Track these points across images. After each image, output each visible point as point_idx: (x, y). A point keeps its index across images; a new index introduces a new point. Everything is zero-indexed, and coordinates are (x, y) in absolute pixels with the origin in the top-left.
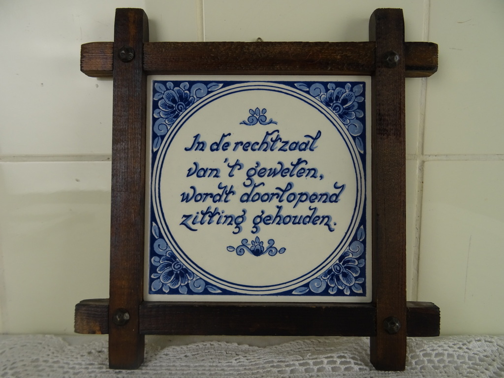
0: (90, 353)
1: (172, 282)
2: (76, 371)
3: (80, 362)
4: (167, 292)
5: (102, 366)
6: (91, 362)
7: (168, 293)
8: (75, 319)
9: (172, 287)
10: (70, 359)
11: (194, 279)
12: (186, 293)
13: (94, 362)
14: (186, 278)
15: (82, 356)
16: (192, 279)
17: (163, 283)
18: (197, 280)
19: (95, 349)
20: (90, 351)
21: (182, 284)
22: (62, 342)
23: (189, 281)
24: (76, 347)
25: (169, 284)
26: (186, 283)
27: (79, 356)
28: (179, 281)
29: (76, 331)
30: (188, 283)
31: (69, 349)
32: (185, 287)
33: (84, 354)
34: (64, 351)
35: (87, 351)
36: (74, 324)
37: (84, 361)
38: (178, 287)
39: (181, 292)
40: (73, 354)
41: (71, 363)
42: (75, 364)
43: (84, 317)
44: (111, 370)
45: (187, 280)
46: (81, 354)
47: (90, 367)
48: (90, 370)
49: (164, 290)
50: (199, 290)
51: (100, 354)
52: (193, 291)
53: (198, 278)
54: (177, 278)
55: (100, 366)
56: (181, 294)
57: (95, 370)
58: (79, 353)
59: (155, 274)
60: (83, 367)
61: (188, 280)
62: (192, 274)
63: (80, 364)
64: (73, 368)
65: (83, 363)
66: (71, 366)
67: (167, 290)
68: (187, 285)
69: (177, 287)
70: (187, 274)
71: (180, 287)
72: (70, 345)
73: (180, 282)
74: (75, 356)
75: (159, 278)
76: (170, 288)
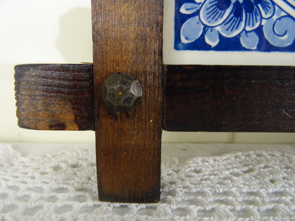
0: (57, 168)
1: (224, 23)
2: (31, 204)
3: (39, 185)
4: (213, 44)
5: (82, 193)
6: (61, 186)
7: (217, 48)
8: (17, 98)
9: (224, 35)
10: (20, 179)
11: (275, 17)
12: (255, 48)
13: (65, 186)
14: (256, 14)
15: (43, 173)
16: (269, 15)
17: (205, 26)
18: (280, 19)
19: (65, 162)
20: (56, 164)
21: (248, 29)
22: (11, 150)
23: (264, 22)
24: (33, 159)
25: (218, 28)
26: (257, 25)
27: (37, 174)
28: (241, 20)
29: (21, 124)
30: (261, 27)
31: (22, 162)
32: (254, 34)
33: (46, 171)
34: (12, 165)
35: (52, 165)
36: (15, 108)
37: (47, 183)
38: (239, 35)
39: (244, 45)
40: (26, 171)
41: (22, 186)
42: (29, 189)
43: (38, 93)
44: (105, 204)
45: (259, 18)
46: (41, 170)
47: (60, 196)
48: (59, 204)
49: (208, 41)
50: (282, 41)
51: (75, 169)
52: (271, 43)
53: (283, 14)
54: (237, 13)
55: (78, 193)
56: (245, 49)
57: (69, 203)
58: (38, 169)
59: (189, 5)
60: (46, 195)
61: (262, 18)
62: (271, 5)
63: (40, 190)
64: (25, 198)
65: (45, 187)
66: (20, 194)
67: (214, 41)
68: (259, 31)
69: (235, 33)
70: (259, 5)
71: (244, 32)
72: (24, 155)
73: (243, 24)
74: (30, 174)
75: (197, 13)
76: (220, 36)
